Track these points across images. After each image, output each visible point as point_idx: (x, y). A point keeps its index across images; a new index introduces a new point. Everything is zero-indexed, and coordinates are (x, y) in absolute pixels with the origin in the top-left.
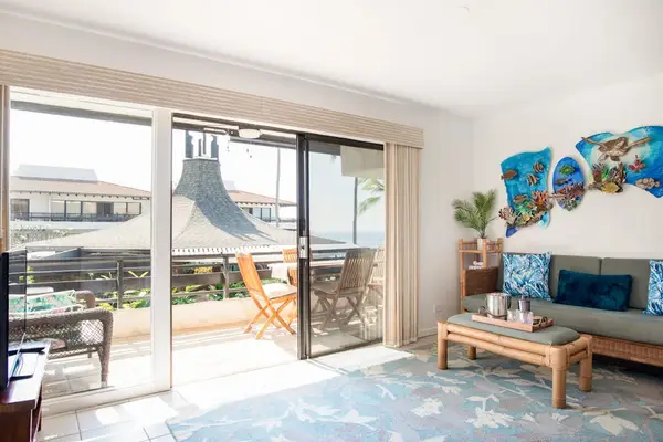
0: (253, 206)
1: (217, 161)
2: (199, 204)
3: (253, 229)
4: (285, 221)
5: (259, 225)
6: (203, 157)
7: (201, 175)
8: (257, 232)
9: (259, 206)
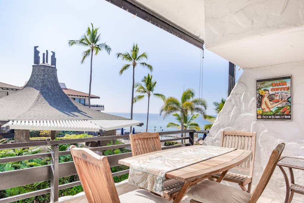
0: (76, 97)
1: (55, 68)
2: (42, 93)
3: (76, 109)
4: (93, 106)
5: (80, 107)
6: (46, 64)
7: (44, 75)
8: (79, 111)
9: (79, 97)
